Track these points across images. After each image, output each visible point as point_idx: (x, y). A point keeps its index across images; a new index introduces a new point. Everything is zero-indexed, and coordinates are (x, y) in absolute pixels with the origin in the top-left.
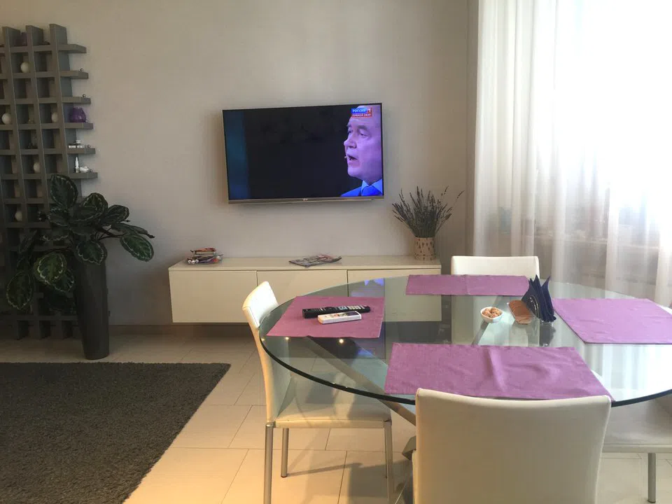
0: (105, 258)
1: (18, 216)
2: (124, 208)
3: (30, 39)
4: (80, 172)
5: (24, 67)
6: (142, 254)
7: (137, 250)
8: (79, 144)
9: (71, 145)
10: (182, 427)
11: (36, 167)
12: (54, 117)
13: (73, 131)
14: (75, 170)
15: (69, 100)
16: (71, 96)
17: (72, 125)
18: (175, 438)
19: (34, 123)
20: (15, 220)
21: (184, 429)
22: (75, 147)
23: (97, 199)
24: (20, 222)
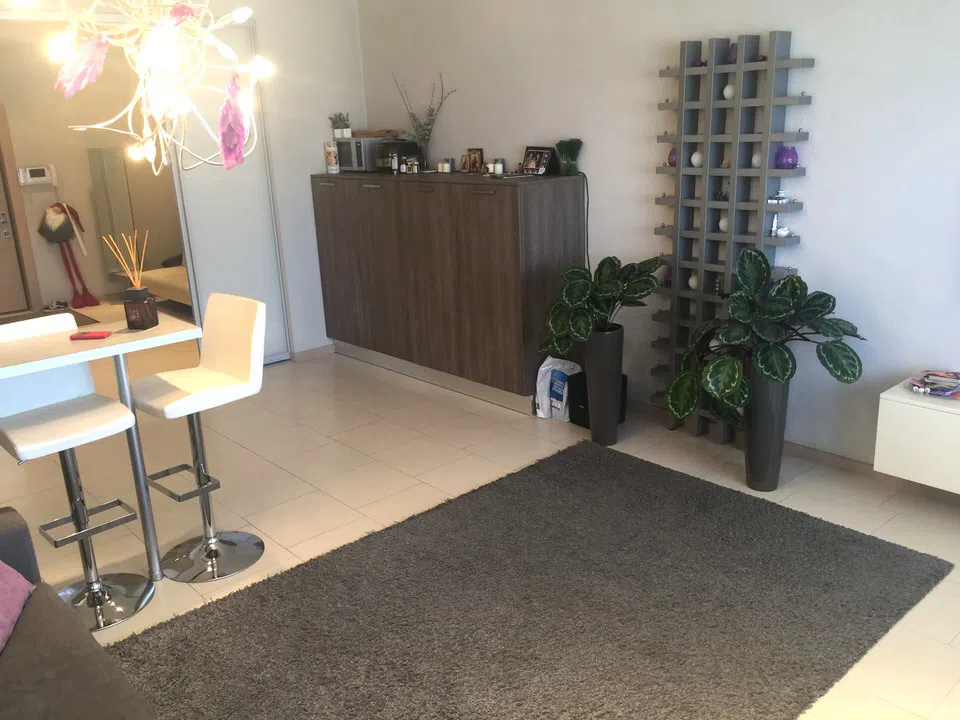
0: (792, 374)
1: (693, 282)
2: (830, 297)
3: (741, 54)
4: (776, 236)
5: (728, 92)
6: (845, 372)
7: (838, 365)
8: (783, 198)
9: (771, 198)
10: (862, 653)
11: (723, 224)
12: (756, 160)
13: (777, 181)
14: (771, 231)
15: (777, 138)
16: (783, 131)
17: (778, 172)
18: (851, 667)
19: (729, 167)
20: (687, 287)
21: (865, 657)
22: (776, 202)
23: (795, 284)
24: (694, 290)
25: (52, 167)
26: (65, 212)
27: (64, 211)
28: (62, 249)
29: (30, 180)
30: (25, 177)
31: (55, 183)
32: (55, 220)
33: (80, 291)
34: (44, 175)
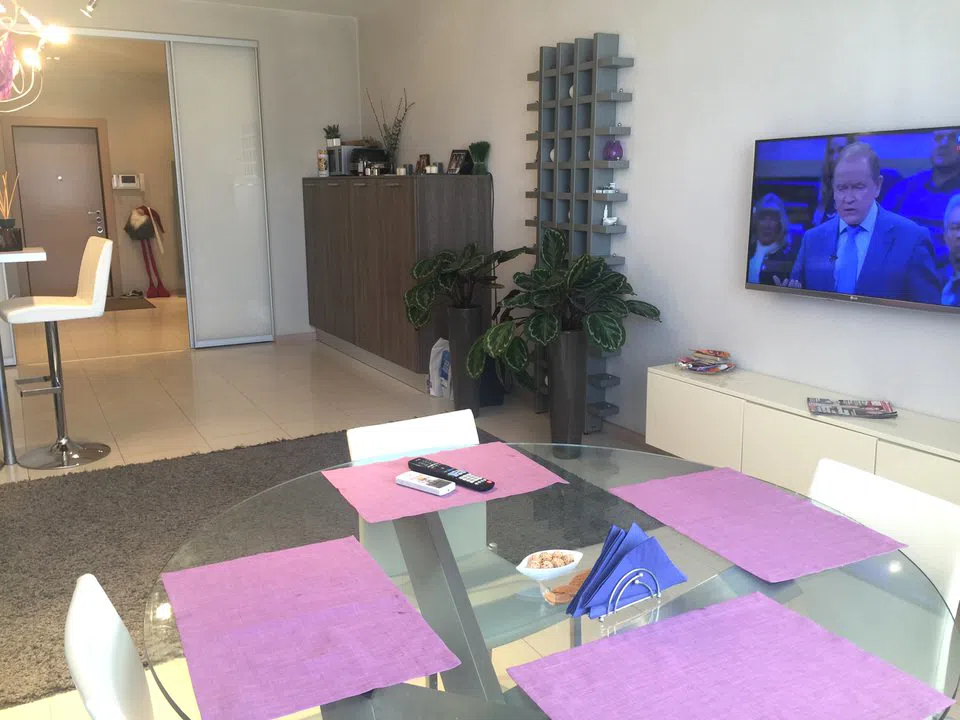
3: (580, 55)
8: (613, 189)
14: (602, 222)
15: (610, 131)
16: (614, 124)
19: (572, 160)
25: (142, 175)
26: (148, 214)
27: (146, 212)
28: (143, 246)
29: (122, 185)
30: (118, 182)
31: (143, 189)
32: (138, 220)
33: (156, 284)
34: (134, 181)
